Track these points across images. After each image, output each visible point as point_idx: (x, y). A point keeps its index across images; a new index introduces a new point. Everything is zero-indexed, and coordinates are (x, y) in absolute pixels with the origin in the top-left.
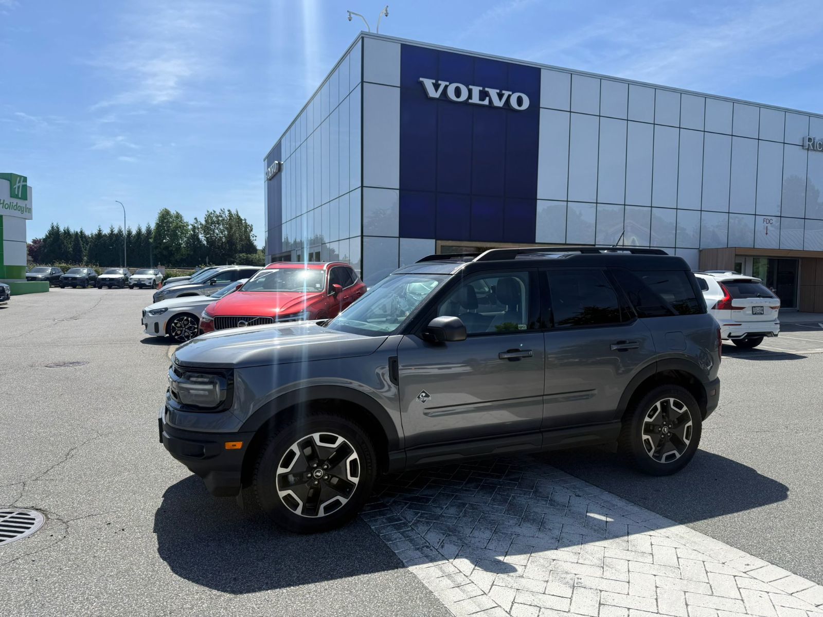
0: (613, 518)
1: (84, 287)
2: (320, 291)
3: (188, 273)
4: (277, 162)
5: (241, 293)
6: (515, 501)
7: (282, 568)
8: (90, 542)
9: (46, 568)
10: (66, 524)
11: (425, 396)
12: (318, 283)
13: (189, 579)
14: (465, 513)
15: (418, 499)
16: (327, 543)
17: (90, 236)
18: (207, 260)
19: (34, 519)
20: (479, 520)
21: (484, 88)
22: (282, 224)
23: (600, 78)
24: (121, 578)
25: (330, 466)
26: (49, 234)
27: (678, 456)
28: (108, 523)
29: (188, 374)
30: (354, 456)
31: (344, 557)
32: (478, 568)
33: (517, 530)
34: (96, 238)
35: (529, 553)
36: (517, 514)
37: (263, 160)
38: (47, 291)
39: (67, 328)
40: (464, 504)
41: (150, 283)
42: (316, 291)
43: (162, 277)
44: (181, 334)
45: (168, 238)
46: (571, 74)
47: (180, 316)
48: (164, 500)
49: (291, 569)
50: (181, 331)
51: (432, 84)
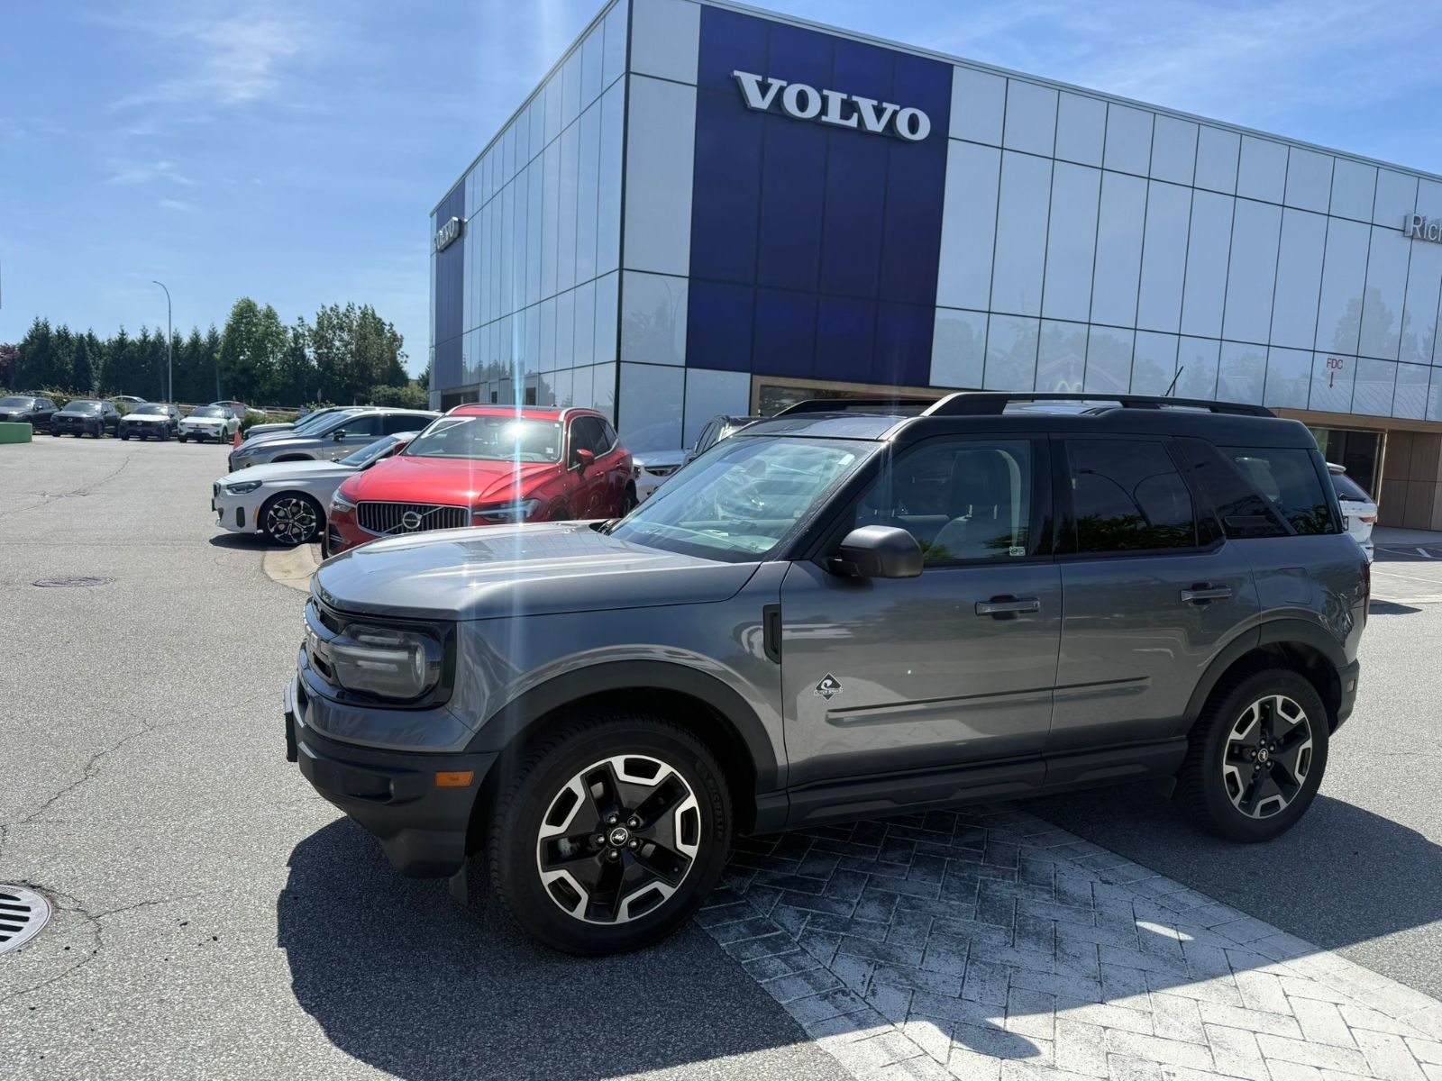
0: (1190, 934)
1: (96, 436)
2: (555, 462)
3: (286, 417)
4: (456, 219)
5: (403, 459)
6: (988, 892)
7: (558, 1037)
8: (148, 965)
9: (60, 1027)
10: (94, 920)
11: (831, 686)
12: (549, 447)
13: (367, 1060)
14: (899, 917)
15: (800, 883)
16: (638, 978)
17: (106, 344)
18: (319, 395)
19: (27, 909)
20: (930, 934)
21: (850, 96)
22: (462, 334)
23: (1059, 88)
24: (221, 1054)
25: (642, 822)
26: (31, 337)
27: (1283, 805)
28: (182, 921)
29: (354, 627)
30: (691, 802)
31: (681, 1014)
32: (960, 1045)
33: (1009, 955)
34: (115, 348)
35: (1050, 1011)
36: (1002, 920)
37: (429, 216)
38: (29, 440)
39: (69, 511)
40: (892, 898)
41: (218, 433)
42: (547, 460)
43: (239, 423)
44: (285, 530)
45: (248, 353)
46: (1008, 78)
47: (284, 496)
48: (291, 873)
49: (576, 1039)
50: (287, 524)
51: (755, 83)
